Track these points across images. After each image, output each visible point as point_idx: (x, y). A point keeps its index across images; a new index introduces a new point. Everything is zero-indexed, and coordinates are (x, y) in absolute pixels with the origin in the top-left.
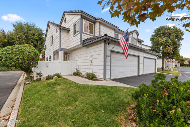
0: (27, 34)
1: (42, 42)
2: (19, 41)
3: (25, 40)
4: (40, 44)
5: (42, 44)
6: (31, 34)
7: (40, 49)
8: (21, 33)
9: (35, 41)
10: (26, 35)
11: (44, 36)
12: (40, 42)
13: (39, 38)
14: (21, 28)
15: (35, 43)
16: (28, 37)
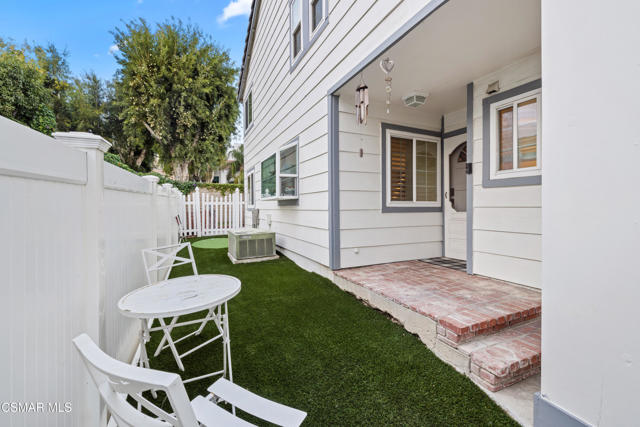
0: (169, 70)
1: (228, 107)
2: (137, 105)
3: (161, 97)
4: (219, 119)
5: (227, 116)
6: (184, 67)
7: (221, 139)
8: (144, 68)
9: (201, 104)
10: (164, 76)
11: (235, 83)
12: (218, 107)
13: (217, 87)
14: (146, 46)
15: (200, 111)
16: (171, 85)
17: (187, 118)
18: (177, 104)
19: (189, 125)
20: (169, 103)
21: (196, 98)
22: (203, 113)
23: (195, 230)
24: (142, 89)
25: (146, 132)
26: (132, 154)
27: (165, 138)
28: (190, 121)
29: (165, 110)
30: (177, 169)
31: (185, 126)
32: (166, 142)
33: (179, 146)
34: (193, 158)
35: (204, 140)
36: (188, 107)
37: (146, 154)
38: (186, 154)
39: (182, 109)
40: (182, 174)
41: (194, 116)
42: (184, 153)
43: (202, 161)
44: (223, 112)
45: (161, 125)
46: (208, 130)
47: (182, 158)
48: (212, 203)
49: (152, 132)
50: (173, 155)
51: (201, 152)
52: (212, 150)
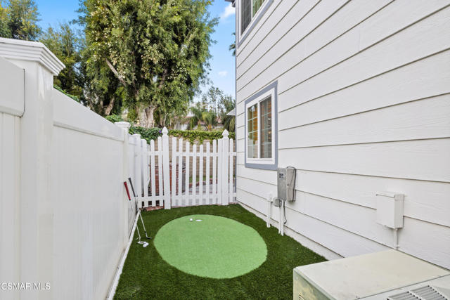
1: (197, 42)
2: (99, 40)
4: (188, 57)
5: (196, 54)
9: (169, 36)
15: (168, 45)
16: (135, 14)
17: (153, 54)
18: (142, 36)
19: (156, 62)
20: (133, 36)
21: (162, 29)
22: (170, 48)
23: (160, 198)
24: (105, 21)
25: (111, 75)
26: (102, 103)
27: (129, 77)
28: (156, 57)
29: (129, 44)
30: (142, 115)
31: (151, 63)
32: (129, 82)
33: (143, 88)
34: (159, 102)
35: (171, 81)
36: (154, 40)
37: (114, 104)
38: (151, 97)
39: (147, 42)
40: (147, 121)
41: (161, 51)
42: (149, 94)
43: (169, 105)
44: (192, 49)
45: (124, 62)
46: (176, 69)
47: (148, 100)
48: (187, 154)
49: (115, 72)
50: (138, 99)
51: (167, 94)
52: (180, 92)
